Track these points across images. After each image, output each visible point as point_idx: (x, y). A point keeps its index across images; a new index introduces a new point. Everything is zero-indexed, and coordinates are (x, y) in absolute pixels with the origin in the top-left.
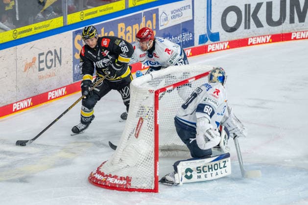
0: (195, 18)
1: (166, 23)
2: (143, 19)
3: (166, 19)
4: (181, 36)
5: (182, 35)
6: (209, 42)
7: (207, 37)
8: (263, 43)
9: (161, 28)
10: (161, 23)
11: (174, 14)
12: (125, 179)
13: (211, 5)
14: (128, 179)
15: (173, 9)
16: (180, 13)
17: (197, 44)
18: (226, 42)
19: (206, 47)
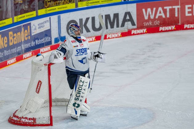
0: (52, 28)
1: (35, 31)
2: (23, 29)
3: (35, 29)
4: (44, 39)
7: (59, 39)
8: (91, 41)
9: (33, 34)
10: (33, 31)
11: (39, 26)
12: (32, 119)
13: (60, 20)
14: (34, 119)
15: (39, 23)
16: (43, 25)
17: (53, 44)
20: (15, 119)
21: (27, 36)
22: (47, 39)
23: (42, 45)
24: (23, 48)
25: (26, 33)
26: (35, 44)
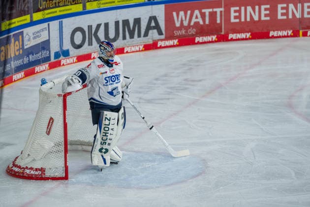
0: (51, 39)
1: (29, 43)
2: (13, 40)
3: (29, 40)
4: (41, 53)
6: (62, 57)
7: (60, 54)
10: (26, 43)
11: (35, 36)
12: (40, 170)
13: (62, 27)
14: (42, 170)
16: (39, 34)
17: (53, 60)
18: (75, 57)
19: (60, 62)
20: (16, 169)
21: (19, 50)
22: (45, 54)
23: (38, 62)
24: (13, 67)
25: (17, 46)
26: (29, 61)
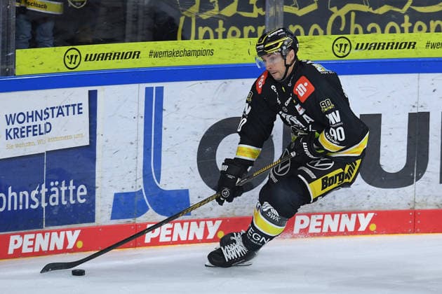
4: (44, 190)
5: (48, 187)
6: (150, 215)
8: (346, 233)
15: (13, 112)
16: (42, 123)
18: (214, 221)
